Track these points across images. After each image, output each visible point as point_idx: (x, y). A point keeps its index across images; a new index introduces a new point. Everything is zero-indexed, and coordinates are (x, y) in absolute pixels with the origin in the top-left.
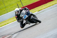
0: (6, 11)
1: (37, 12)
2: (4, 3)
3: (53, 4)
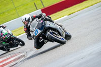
0: (16, 14)
1: (66, 16)
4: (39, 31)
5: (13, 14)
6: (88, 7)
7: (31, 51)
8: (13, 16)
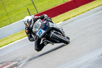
2: (5, 8)
3: (89, 8)
4: (43, 32)
5: (5, 21)
6: (84, 12)
7: (24, 60)
8: (5, 22)
